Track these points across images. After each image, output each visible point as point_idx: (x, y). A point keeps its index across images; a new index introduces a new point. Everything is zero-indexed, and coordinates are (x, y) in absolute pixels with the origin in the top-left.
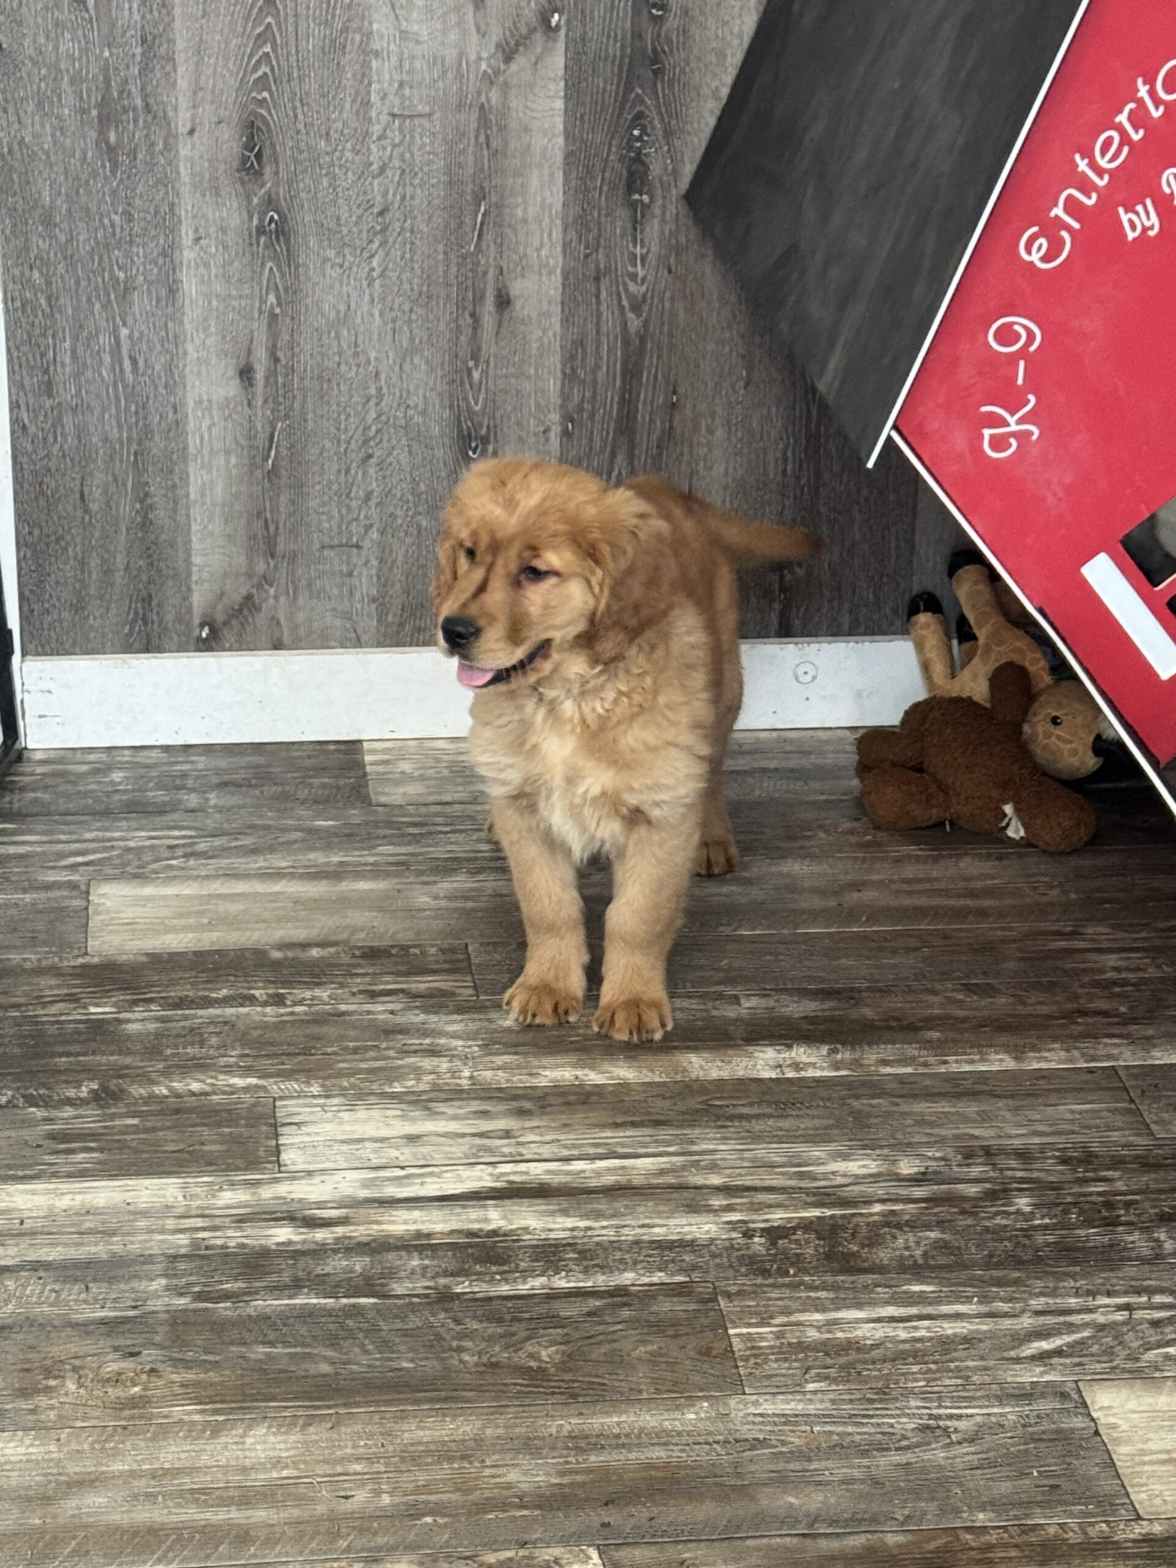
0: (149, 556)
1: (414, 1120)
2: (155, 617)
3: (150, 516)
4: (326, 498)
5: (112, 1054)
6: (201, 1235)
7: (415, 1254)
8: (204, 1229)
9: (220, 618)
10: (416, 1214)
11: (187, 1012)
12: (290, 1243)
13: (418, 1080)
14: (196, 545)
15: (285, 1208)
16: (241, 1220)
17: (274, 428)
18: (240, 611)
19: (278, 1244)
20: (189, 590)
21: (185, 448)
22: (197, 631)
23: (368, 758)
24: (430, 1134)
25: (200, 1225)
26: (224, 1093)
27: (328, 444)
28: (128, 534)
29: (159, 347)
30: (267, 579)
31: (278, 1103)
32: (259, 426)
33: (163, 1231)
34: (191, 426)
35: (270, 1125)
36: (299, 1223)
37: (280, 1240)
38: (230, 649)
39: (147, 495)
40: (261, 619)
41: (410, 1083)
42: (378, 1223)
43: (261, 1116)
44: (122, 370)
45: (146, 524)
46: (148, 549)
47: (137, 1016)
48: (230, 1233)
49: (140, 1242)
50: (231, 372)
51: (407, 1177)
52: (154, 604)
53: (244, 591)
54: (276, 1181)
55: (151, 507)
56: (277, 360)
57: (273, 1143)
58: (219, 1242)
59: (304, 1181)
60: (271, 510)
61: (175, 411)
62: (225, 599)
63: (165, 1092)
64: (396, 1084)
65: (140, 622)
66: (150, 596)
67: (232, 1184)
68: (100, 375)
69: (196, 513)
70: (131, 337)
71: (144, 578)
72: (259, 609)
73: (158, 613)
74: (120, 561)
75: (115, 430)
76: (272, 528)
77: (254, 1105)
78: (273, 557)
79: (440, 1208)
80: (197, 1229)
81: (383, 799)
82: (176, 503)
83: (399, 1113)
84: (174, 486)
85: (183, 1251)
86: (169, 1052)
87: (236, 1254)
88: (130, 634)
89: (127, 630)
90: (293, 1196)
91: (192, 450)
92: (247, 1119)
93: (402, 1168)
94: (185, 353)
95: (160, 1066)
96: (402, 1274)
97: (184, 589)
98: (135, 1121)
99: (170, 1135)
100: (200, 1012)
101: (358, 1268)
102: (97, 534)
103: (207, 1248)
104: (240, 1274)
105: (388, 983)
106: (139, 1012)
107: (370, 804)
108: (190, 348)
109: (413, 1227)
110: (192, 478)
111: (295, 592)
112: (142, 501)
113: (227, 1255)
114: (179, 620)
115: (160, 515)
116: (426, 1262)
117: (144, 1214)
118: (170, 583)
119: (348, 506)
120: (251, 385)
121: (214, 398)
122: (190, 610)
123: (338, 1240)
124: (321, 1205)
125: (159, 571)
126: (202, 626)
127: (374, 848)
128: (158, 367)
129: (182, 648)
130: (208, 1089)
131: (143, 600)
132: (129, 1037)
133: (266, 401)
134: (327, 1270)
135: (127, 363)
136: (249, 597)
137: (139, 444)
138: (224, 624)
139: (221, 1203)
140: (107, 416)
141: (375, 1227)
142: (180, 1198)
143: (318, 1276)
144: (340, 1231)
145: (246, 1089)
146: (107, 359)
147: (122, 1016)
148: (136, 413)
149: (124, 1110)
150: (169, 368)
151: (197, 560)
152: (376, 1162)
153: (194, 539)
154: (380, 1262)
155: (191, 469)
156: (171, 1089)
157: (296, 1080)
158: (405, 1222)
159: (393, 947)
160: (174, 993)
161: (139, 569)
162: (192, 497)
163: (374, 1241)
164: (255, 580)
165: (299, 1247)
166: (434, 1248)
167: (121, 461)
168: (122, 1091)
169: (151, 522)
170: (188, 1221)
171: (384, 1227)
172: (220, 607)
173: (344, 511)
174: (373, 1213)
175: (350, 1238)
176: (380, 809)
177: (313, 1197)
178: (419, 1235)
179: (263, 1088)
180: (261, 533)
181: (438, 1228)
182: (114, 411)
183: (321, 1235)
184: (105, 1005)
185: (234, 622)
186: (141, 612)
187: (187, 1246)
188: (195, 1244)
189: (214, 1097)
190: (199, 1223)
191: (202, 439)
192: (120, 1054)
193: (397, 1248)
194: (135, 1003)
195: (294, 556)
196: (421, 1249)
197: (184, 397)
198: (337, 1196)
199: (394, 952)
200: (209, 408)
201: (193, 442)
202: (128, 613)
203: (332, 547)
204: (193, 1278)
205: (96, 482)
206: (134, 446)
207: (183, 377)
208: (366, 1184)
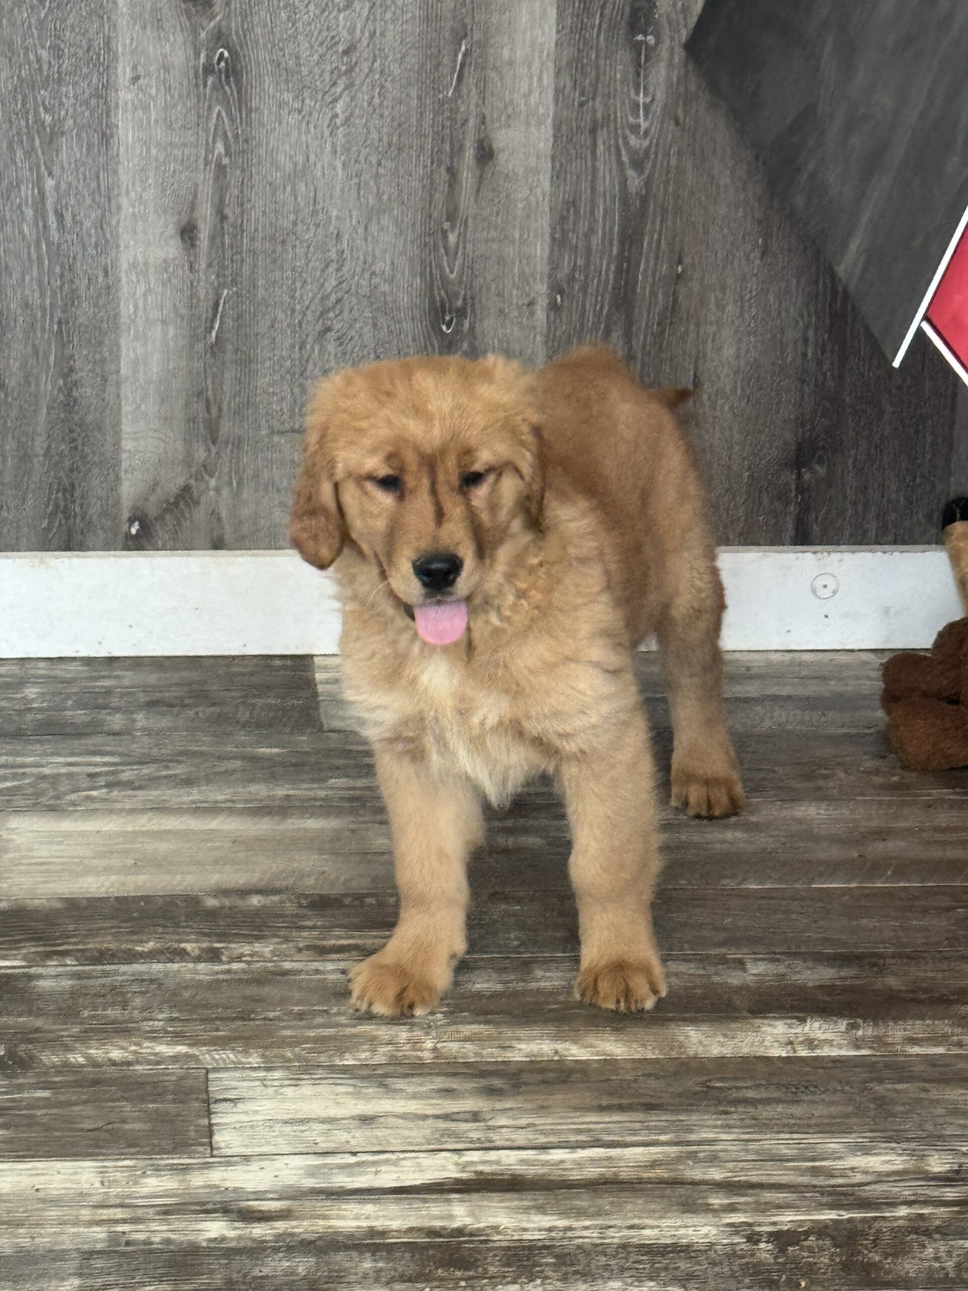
0: (73, 440)
1: (368, 1099)
2: (77, 509)
3: (75, 394)
4: (277, 377)
5: (20, 1016)
6: (120, 1228)
7: (368, 1255)
8: (125, 1221)
9: (152, 511)
10: (369, 1208)
11: (108, 967)
12: (223, 1239)
13: (374, 1051)
14: (127, 427)
15: (217, 1198)
16: (167, 1212)
17: (218, 296)
18: (176, 504)
19: (210, 1240)
20: (118, 478)
21: (117, 316)
22: (127, 526)
23: (319, 676)
24: (386, 1115)
25: (120, 1216)
26: (149, 1062)
27: (281, 316)
28: (49, 413)
29: (89, 201)
30: (207, 469)
31: (211, 1076)
32: (202, 293)
33: (76, 1223)
34: (125, 290)
35: (203, 1101)
36: (234, 1216)
37: (213, 1235)
38: (164, 548)
39: (71, 370)
40: (200, 514)
41: (363, 1055)
42: (325, 1217)
43: (192, 1091)
44: (45, 227)
45: (70, 404)
46: (72, 431)
47: (51, 971)
48: (154, 1226)
49: (50, 1235)
50: (171, 230)
51: (358, 1164)
52: (77, 494)
53: (180, 481)
54: (207, 1166)
55: (75, 384)
56: (223, 218)
57: (205, 1122)
58: (141, 1237)
59: (239, 1168)
60: (214, 390)
61: (106, 274)
62: (159, 491)
63: (81, 1060)
64: (347, 1056)
65: (61, 516)
66: (73, 486)
67: (158, 1169)
68: (21, 232)
69: (127, 390)
70: (57, 188)
71: (67, 464)
72: (197, 502)
73: (81, 506)
74: (39, 445)
75: (37, 295)
76: (214, 410)
77: (182, 1078)
78: (214, 443)
79: (398, 1201)
80: (117, 1222)
81: (337, 724)
82: (105, 380)
83: (351, 1089)
84: (103, 361)
85: (99, 1246)
86: (86, 1013)
87: (162, 1251)
88: (48, 529)
89: (45, 524)
90: (228, 1184)
91: (124, 319)
92: (174, 1093)
93: (354, 1154)
94: (119, 207)
95: (76, 1029)
96: (353, 1278)
97: (112, 477)
98: (46, 1094)
99: (89, 1110)
100: (124, 968)
101: (301, 1270)
102: (14, 413)
103: (128, 1243)
104: (166, 1275)
105: (339, 937)
106: (52, 967)
107: (321, 730)
108: (124, 201)
109: (365, 1224)
110: (124, 351)
111: (239, 483)
112: (65, 376)
113: (151, 1252)
114: (105, 514)
115: (86, 393)
116: (381, 1265)
117: (55, 1202)
118: (96, 471)
119: (301, 385)
120: (193, 245)
121: (151, 260)
122: (117, 503)
123: (279, 1237)
124: (260, 1196)
125: (84, 457)
126: (131, 521)
127: (325, 780)
128: (87, 224)
129: (107, 546)
130: (131, 1057)
131: (65, 490)
132: (40, 996)
133: (210, 265)
134: (266, 1271)
135: (52, 219)
136: (186, 489)
137: (63, 312)
138: (156, 519)
139: (144, 1191)
140: (27, 278)
141: (321, 1222)
142: (98, 1185)
143: (255, 1278)
144: (281, 1226)
145: (175, 1058)
146: (29, 213)
147: (33, 971)
148: (62, 276)
149: (34, 1081)
150: (101, 224)
151: (127, 445)
152: (323, 1146)
153: (124, 421)
154: (327, 1263)
155: (123, 341)
156: (88, 1057)
157: (233, 1049)
158: (357, 1218)
159: (345, 895)
160: (92, 945)
161: (61, 454)
162: (123, 372)
163: (320, 1239)
164: (193, 469)
165: (234, 1244)
166: (390, 1249)
167: (43, 329)
168: (32, 1058)
169: (75, 400)
170: (105, 1211)
171: (333, 1223)
172: (153, 499)
173: (297, 390)
174: (322, 1206)
175: (292, 1235)
176: (334, 736)
177: (250, 1186)
178: (372, 1232)
179: (195, 1058)
180: (202, 415)
181: (395, 1225)
182: (35, 273)
183: (259, 1231)
184: (14, 958)
185: (168, 517)
186: (62, 503)
187: (103, 1241)
188: (114, 1239)
189: (137, 1067)
190: (119, 1213)
191: (136, 307)
192: (30, 1013)
193: (347, 1247)
194: (48, 955)
195: (238, 444)
196: (374, 1249)
197: (117, 259)
198: (279, 1184)
199: (347, 901)
200: (145, 273)
201: (126, 310)
202: (47, 505)
203: (281, 433)
204: (111, 1278)
205: (14, 354)
206: (59, 313)
207: (116, 237)
208: (312, 1172)
